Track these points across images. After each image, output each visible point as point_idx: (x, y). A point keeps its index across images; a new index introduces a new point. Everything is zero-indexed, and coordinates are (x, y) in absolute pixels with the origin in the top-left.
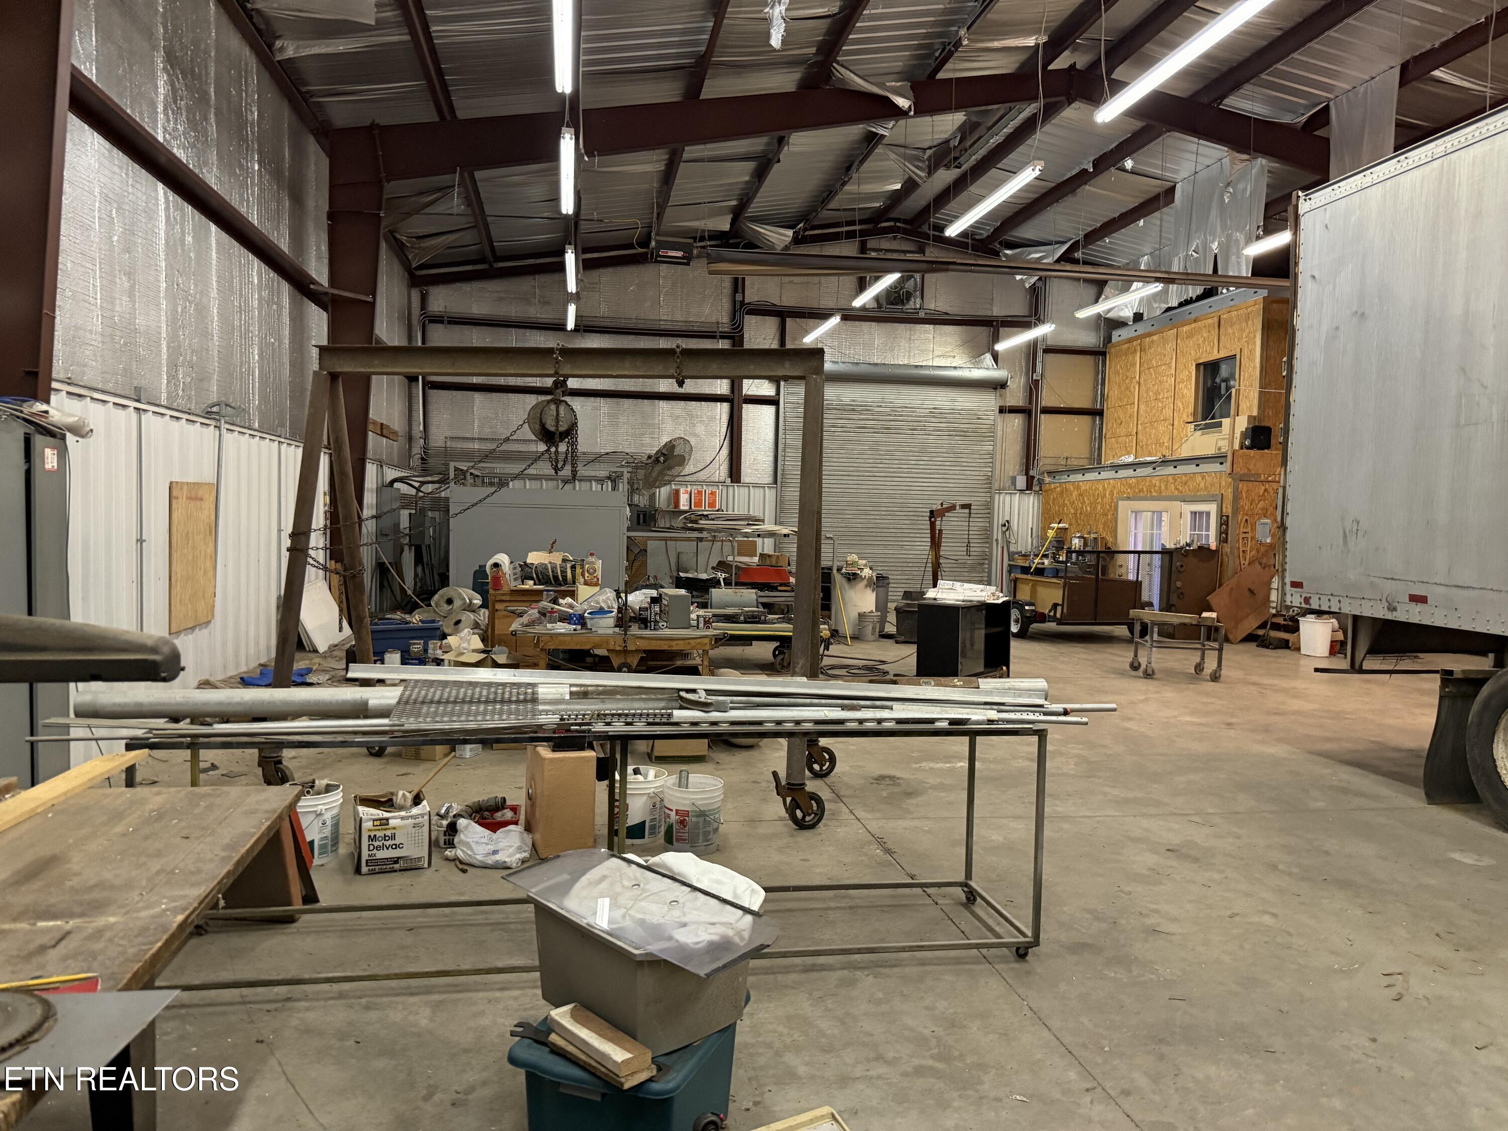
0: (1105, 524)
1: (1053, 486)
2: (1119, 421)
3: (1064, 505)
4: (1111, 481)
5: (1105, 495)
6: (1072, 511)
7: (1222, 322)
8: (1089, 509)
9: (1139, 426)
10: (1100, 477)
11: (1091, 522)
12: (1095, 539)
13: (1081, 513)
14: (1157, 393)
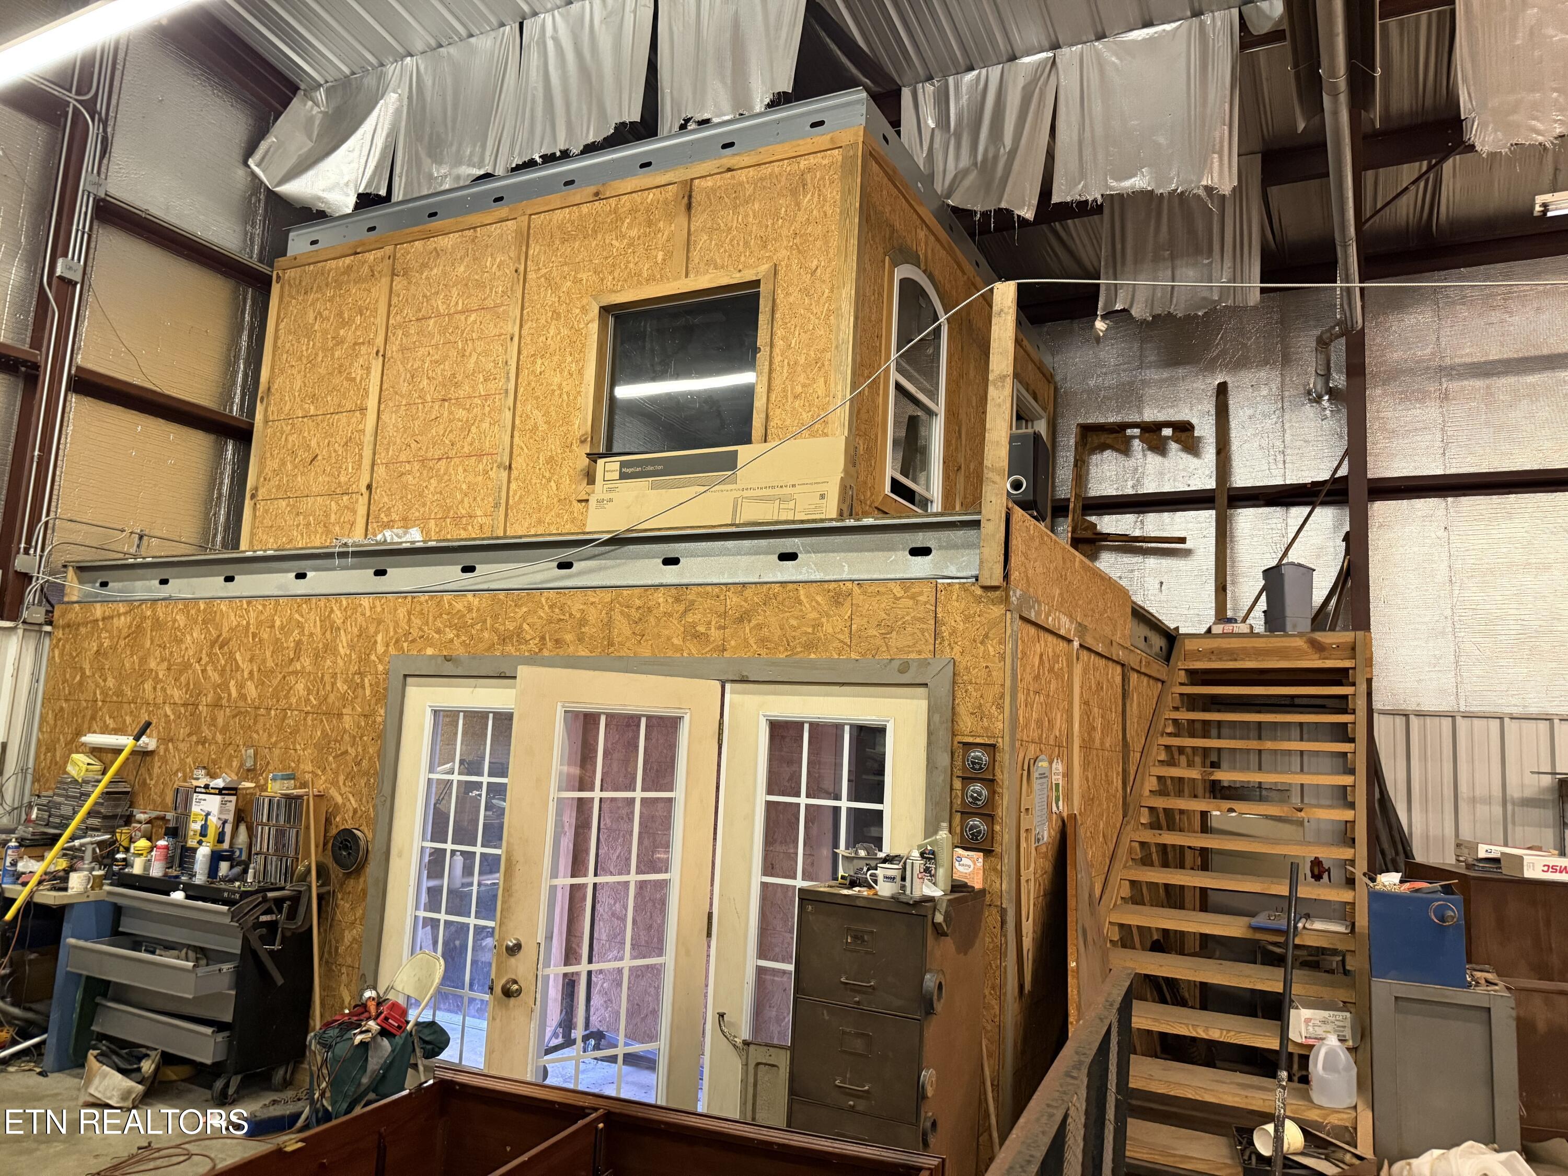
0: (324, 746)
1: (98, 611)
2: (308, 456)
3: (143, 674)
4: (365, 602)
5: (330, 649)
6: (177, 694)
7: (697, 197)
8: (251, 690)
9: (381, 471)
10: (301, 587)
11: (261, 737)
12: (292, 802)
13: (217, 705)
14: (452, 381)
